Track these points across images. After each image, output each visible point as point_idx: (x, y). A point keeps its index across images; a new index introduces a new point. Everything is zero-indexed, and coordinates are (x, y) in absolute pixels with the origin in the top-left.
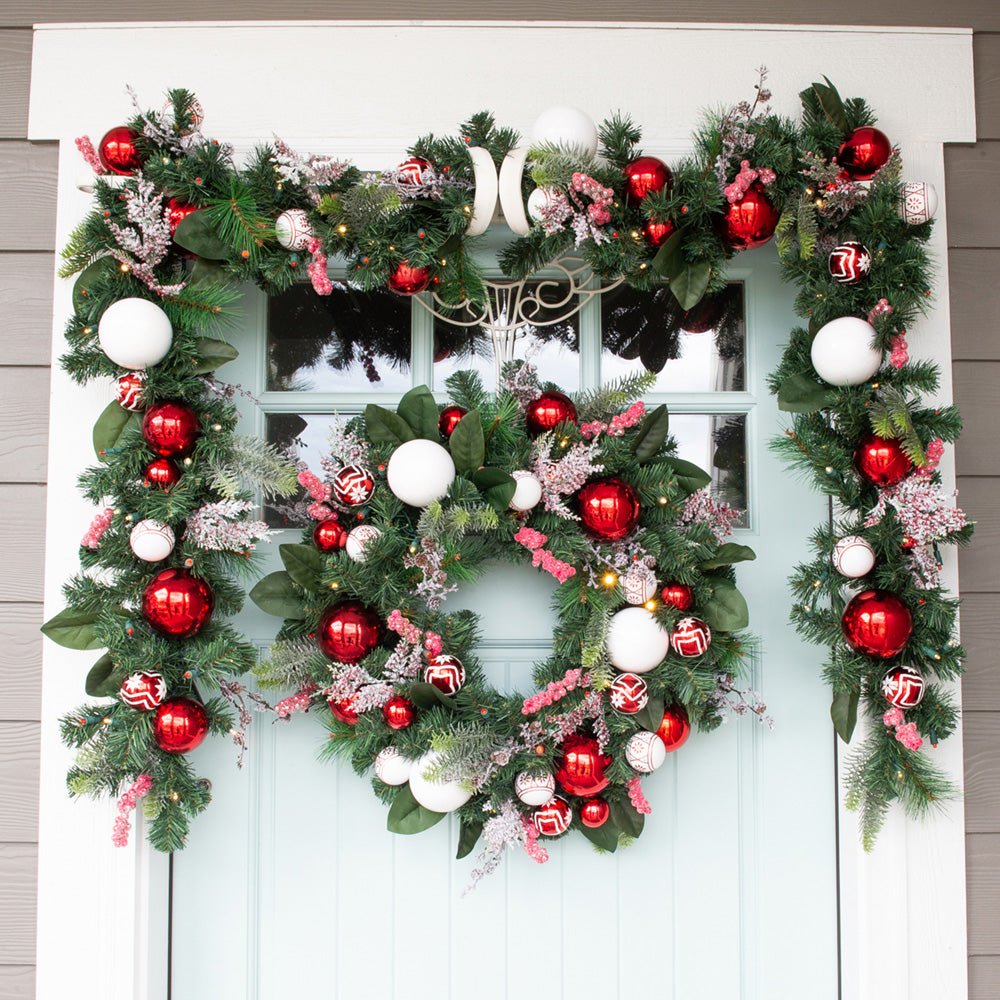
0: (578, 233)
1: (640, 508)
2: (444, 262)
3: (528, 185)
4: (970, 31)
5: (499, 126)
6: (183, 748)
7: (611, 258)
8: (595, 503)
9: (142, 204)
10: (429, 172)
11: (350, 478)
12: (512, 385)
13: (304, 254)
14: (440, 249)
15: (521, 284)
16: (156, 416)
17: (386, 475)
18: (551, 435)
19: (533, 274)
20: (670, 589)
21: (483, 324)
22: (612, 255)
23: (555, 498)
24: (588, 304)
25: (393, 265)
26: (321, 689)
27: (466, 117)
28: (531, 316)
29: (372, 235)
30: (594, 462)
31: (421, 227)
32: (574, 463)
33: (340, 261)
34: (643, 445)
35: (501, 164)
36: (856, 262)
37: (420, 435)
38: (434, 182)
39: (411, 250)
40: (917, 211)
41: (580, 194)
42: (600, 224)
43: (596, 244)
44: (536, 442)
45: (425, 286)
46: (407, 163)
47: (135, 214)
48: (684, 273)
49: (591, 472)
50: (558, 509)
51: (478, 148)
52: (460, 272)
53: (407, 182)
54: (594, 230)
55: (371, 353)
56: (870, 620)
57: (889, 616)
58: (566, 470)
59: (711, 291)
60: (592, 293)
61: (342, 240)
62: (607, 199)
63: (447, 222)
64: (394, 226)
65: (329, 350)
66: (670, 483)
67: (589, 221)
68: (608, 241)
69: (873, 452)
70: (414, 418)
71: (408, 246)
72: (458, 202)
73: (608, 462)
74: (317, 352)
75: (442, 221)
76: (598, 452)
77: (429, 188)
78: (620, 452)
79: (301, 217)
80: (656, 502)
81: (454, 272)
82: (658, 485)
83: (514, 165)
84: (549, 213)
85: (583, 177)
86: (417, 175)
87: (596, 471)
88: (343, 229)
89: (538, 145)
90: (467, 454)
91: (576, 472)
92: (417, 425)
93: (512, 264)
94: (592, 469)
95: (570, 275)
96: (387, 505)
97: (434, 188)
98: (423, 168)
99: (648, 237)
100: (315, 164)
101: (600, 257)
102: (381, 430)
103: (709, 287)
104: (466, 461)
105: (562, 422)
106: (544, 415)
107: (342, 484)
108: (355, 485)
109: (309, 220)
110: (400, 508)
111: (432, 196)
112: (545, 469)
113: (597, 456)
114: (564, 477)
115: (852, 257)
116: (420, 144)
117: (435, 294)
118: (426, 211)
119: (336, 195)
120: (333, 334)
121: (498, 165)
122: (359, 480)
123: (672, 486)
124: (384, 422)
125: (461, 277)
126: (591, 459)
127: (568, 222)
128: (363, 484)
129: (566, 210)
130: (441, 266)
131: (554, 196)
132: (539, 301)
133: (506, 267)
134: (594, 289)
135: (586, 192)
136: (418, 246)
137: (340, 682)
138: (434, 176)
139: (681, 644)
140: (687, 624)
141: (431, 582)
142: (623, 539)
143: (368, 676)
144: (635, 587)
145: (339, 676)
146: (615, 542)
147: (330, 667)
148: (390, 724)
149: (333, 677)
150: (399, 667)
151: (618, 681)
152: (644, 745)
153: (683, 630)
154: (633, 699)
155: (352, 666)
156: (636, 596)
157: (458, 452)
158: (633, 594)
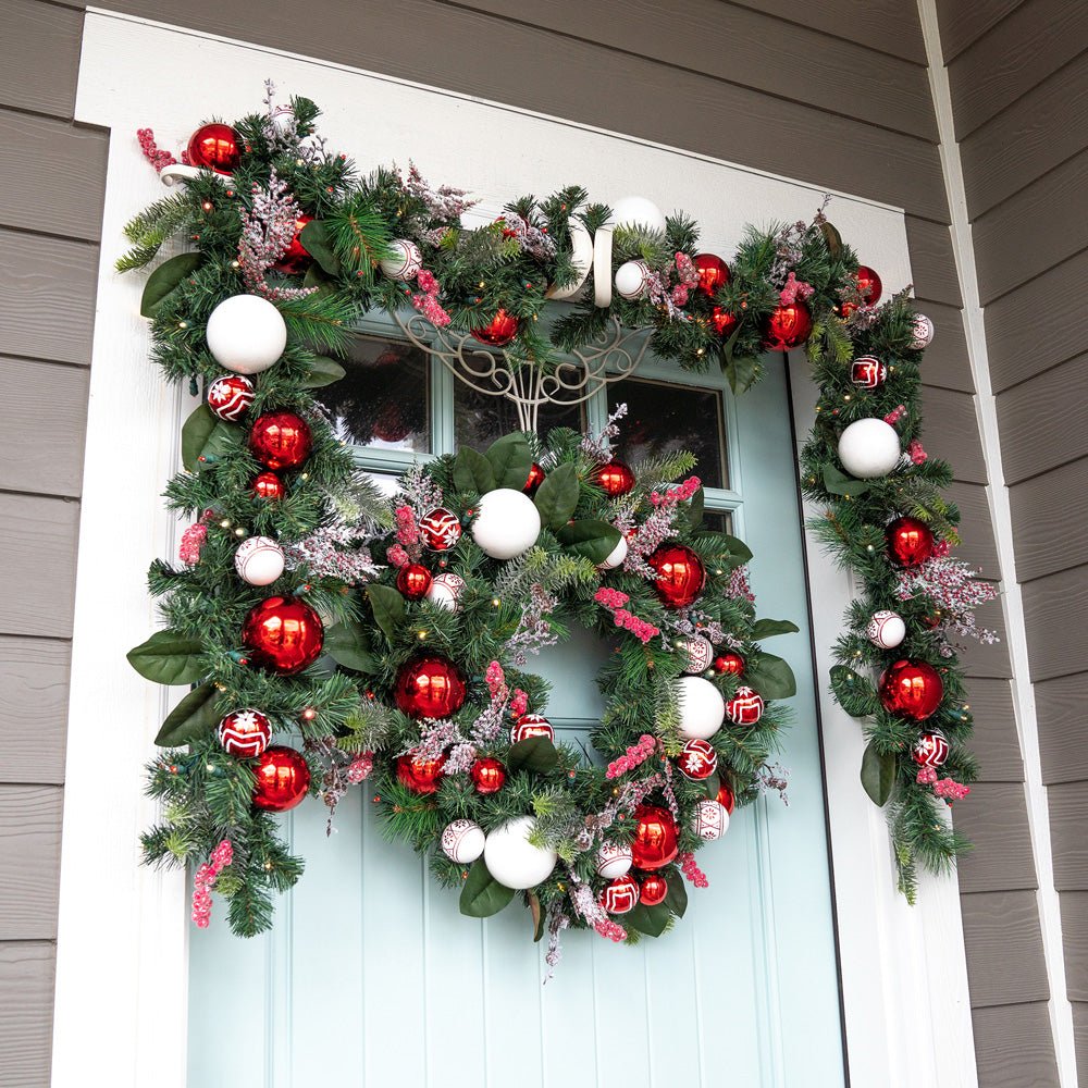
4: (903, 211)
5: (591, 200)
6: (278, 805)
8: (668, 567)
9: (269, 200)
11: (444, 520)
16: (271, 424)
20: (725, 659)
21: (508, 395)
26: (407, 749)
28: (552, 394)
30: (671, 527)
32: (658, 524)
35: (595, 235)
36: (879, 372)
40: (922, 337)
42: (680, 305)
44: (612, 504)
47: (261, 209)
49: (668, 535)
50: (641, 569)
56: (912, 684)
57: (928, 680)
60: (605, 380)
66: (722, 556)
67: (673, 300)
68: (687, 321)
69: (904, 535)
73: (681, 527)
76: (675, 517)
83: (604, 237)
87: (673, 535)
90: (552, 508)
91: (658, 534)
92: (499, 475)
94: (669, 533)
95: (585, 361)
102: (466, 476)
104: (551, 515)
106: (609, 480)
108: (450, 527)
109: (420, 252)
113: (674, 520)
115: (876, 369)
121: (593, 236)
122: (453, 523)
123: (724, 559)
124: (471, 467)
126: (670, 523)
128: (457, 527)
132: (559, 381)
137: (429, 741)
139: (744, 710)
140: (747, 690)
141: (526, 633)
142: (686, 606)
143: (458, 734)
144: (700, 653)
145: (429, 734)
146: (680, 608)
147: (420, 723)
148: (480, 789)
149: (422, 735)
150: (486, 726)
151: (692, 746)
152: (716, 811)
153: (744, 697)
154: (709, 763)
155: (444, 721)
156: (700, 662)
157: (543, 505)
158: (697, 661)
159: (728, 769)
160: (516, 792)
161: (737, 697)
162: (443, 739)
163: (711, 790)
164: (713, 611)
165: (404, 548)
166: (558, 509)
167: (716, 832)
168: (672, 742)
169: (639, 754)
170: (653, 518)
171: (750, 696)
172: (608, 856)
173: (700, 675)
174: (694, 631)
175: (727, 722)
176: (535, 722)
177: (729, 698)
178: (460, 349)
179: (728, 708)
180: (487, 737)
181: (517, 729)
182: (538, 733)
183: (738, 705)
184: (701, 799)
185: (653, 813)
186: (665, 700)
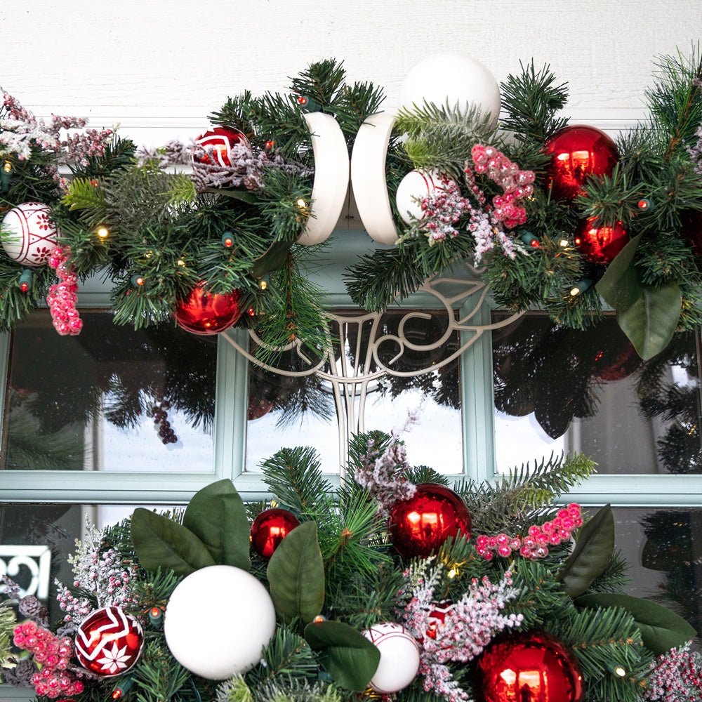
0: (479, 241)
1: (584, 684)
2: (263, 285)
3: (397, 166)
5: (350, 80)
7: (530, 279)
8: (508, 676)
10: (242, 148)
11: (102, 633)
12: (369, 478)
13: (43, 272)
14: (258, 264)
15: (376, 316)
17: (162, 625)
18: (434, 564)
19: (397, 300)
21: (321, 374)
22: (532, 274)
23: (442, 672)
24: (473, 345)
25: (182, 289)
27: (300, 66)
28: (391, 363)
29: (150, 242)
30: (505, 611)
31: (228, 230)
32: (474, 614)
33: (102, 281)
34: (575, 569)
35: (354, 136)
37: (221, 559)
38: (249, 161)
39: (211, 265)
41: (481, 180)
42: (509, 227)
43: (507, 257)
44: (409, 571)
45: (234, 320)
46: (208, 134)
48: (639, 302)
49: (501, 626)
50: (447, 690)
51: (319, 114)
52: (288, 298)
53: (207, 161)
54: (502, 235)
55: (167, 405)
58: (460, 625)
59: (683, 330)
60: (480, 330)
61: (98, 248)
62: (524, 187)
63: (270, 223)
64: (185, 229)
65: (109, 400)
66: (629, 640)
67: (495, 221)
68: (525, 253)
70: (211, 531)
71: (207, 260)
72: (286, 192)
73: (528, 607)
74: (93, 404)
75: (261, 221)
76: (513, 593)
77: (243, 171)
78: (544, 586)
79: (40, 213)
80: (609, 674)
81: (278, 300)
82: (607, 643)
84: (432, 209)
85: (489, 152)
86: (224, 153)
87: (510, 624)
88: (103, 233)
89: (411, 108)
90: (297, 591)
91: (477, 630)
92: (215, 542)
93: (367, 287)
94: (503, 622)
95: (448, 303)
96: (162, 674)
97: (250, 170)
98: (233, 142)
99: (585, 247)
100: (63, 131)
101: (513, 275)
102: (158, 549)
103: (681, 324)
104: (294, 603)
105: (450, 539)
106: (420, 523)
107: (88, 644)
108: (109, 646)
109: (52, 219)
110: (184, 678)
111: (247, 183)
112: (425, 621)
113: (511, 599)
114: (457, 637)
116: (230, 106)
117: (252, 333)
118: (234, 204)
119: (97, 181)
120: (115, 379)
121: (350, 137)
122: (117, 636)
123: (632, 646)
124: (163, 537)
125: (289, 307)
126: (502, 605)
127: (462, 223)
128: (122, 643)
129: (458, 204)
130: (259, 290)
131: (439, 183)
132: (402, 341)
133: (355, 292)
134: (482, 324)
135: (493, 174)
136: (223, 259)
138: (249, 153)
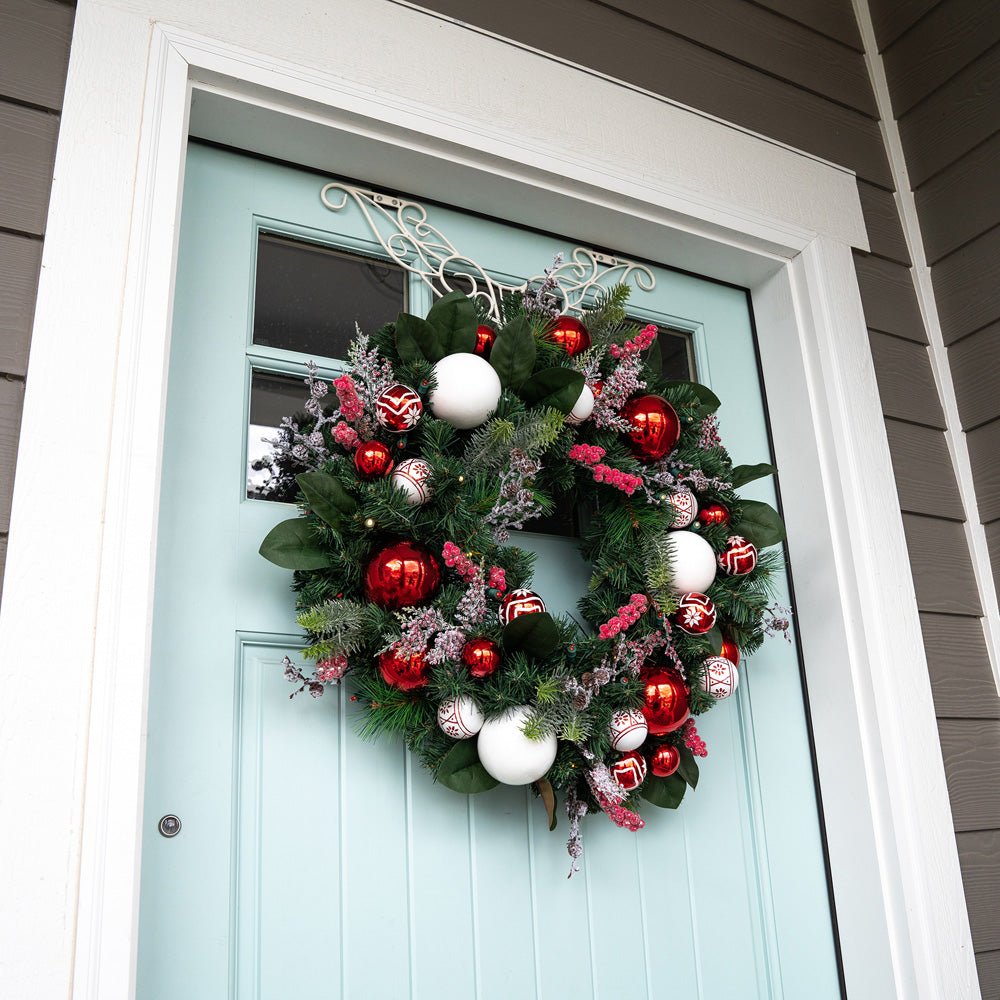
11: (405, 398)
20: (709, 510)
26: (389, 644)
50: (614, 423)
66: (692, 404)
90: (511, 367)
92: (445, 340)
102: (410, 345)
106: (565, 336)
108: (411, 406)
126: (637, 373)
137: (411, 632)
139: (738, 560)
140: (739, 540)
141: (508, 504)
142: (664, 457)
143: (442, 621)
144: (685, 505)
145: (410, 625)
146: (658, 461)
147: (397, 614)
148: (474, 673)
149: (403, 626)
150: (471, 608)
151: (687, 599)
152: (724, 666)
153: (737, 546)
154: (709, 614)
155: (425, 609)
156: (685, 514)
157: (500, 366)
158: (684, 513)
159: (728, 622)
160: (516, 675)
161: (730, 547)
162: (426, 629)
163: (714, 645)
164: (693, 459)
165: (351, 425)
166: (517, 367)
167: (726, 688)
168: (666, 601)
169: (631, 613)
170: (620, 370)
171: (743, 545)
172: (621, 728)
173: (688, 528)
174: (675, 483)
175: (721, 573)
176: (522, 597)
177: (720, 549)
178: (441, 269)
179: (722, 560)
180: (474, 620)
181: (504, 607)
182: (529, 608)
183: (732, 556)
184: (705, 656)
185: (658, 673)
186: (656, 557)
